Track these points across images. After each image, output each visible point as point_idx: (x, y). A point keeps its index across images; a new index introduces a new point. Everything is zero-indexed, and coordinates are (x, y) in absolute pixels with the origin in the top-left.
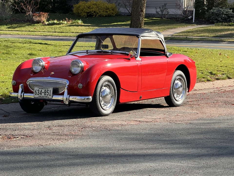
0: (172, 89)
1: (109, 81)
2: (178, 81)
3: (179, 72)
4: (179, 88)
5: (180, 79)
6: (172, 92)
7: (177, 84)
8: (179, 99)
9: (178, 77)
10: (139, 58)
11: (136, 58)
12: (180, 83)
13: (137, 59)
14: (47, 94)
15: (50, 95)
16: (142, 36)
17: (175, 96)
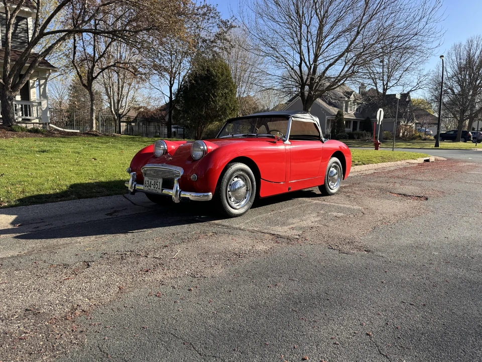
0: (327, 177)
1: (242, 170)
2: (333, 169)
3: (335, 159)
4: (334, 175)
5: (335, 167)
6: (326, 181)
7: (332, 172)
8: (334, 188)
9: (334, 164)
10: (287, 142)
11: (284, 141)
12: (335, 171)
13: (285, 143)
14: (156, 186)
15: (159, 189)
16: (293, 117)
17: (330, 184)
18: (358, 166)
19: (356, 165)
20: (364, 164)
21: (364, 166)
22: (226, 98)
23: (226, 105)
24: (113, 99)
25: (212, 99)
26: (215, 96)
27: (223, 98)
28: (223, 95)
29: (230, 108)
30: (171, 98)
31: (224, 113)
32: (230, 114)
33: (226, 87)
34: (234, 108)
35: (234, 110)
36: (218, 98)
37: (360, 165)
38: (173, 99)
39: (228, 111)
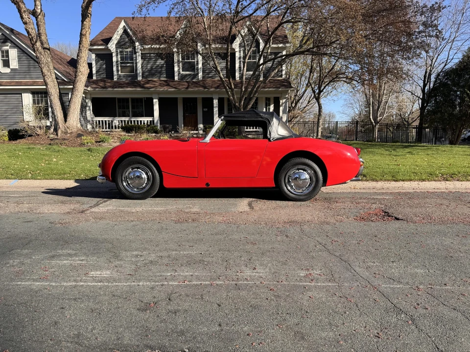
0: (281, 179)
1: (140, 163)
2: (301, 171)
3: (301, 160)
6: (282, 184)
10: (207, 140)
17: (290, 188)
30: (423, 99)
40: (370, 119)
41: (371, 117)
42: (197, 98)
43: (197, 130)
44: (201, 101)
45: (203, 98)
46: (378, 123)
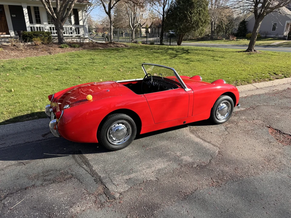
18: (278, 80)
19: (277, 79)
20: (286, 77)
21: (284, 79)
22: (200, 14)
23: (200, 19)
24: (131, 17)
25: (189, 15)
26: (191, 13)
27: (198, 14)
28: (197, 12)
29: (202, 21)
30: (163, 16)
31: (197, 25)
32: (201, 26)
33: (200, 6)
34: (205, 21)
35: (205, 22)
36: (193, 15)
37: (281, 78)
38: (165, 16)
39: (200, 24)
40: (130, 25)
41: (131, 24)
42: (3, 5)
43: (8, 34)
44: (8, 7)
45: (9, 6)
46: (135, 28)
